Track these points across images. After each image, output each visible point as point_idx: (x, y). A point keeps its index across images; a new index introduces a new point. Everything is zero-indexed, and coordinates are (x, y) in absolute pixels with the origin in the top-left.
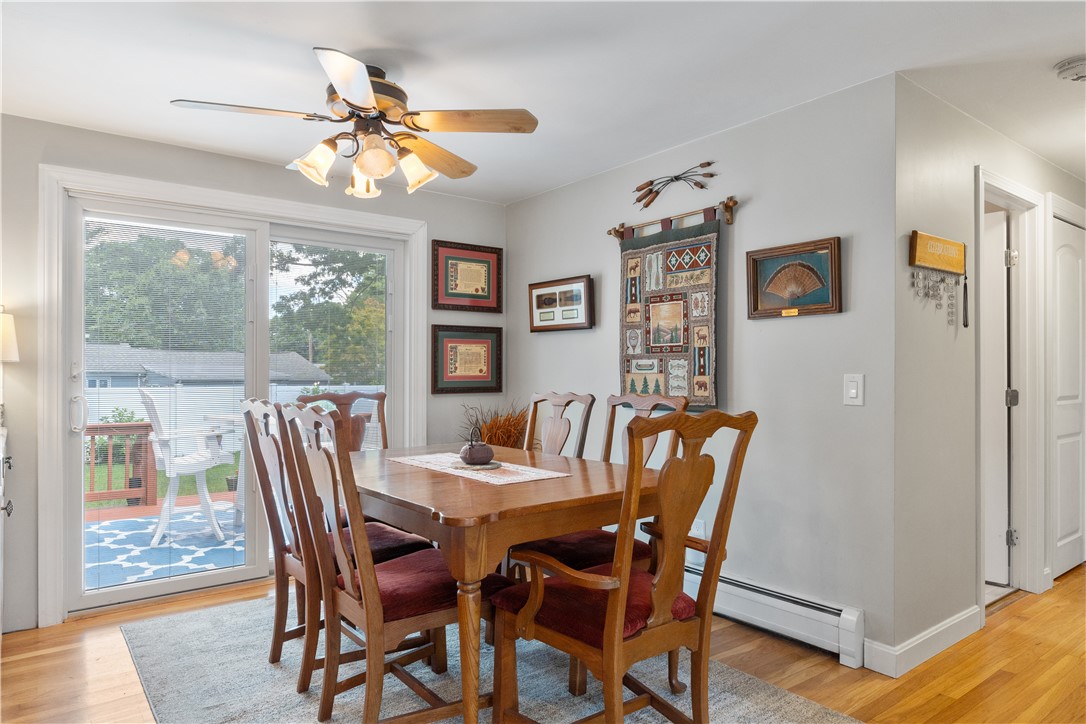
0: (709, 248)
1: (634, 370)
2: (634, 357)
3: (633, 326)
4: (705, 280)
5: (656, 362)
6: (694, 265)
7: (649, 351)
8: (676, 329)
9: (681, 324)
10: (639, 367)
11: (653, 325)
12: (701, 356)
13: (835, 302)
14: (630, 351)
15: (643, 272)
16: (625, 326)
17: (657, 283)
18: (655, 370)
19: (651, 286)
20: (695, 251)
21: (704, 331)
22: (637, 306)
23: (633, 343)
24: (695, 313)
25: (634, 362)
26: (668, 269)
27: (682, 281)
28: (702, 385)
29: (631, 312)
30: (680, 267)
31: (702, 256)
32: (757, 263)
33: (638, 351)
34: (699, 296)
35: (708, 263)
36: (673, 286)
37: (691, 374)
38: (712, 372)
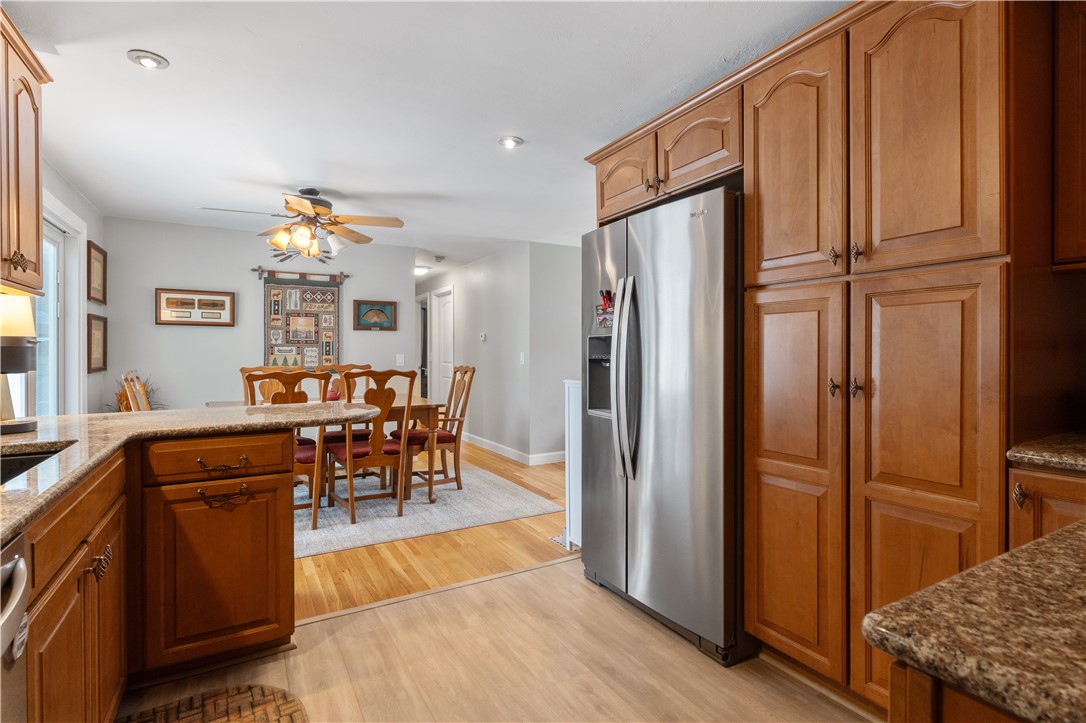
0: (333, 294)
1: (276, 353)
2: (276, 345)
3: (276, 328)
4: (331, 309)
5: (294, 349)
6: (324, 301)
7: (288, 342)
8: (310, 332)
9: (313, 329)
10: (280, 351)
11: (292, 328)
12: (327, 346)
13: (392, 327)
14: (274, 342)
15: (284, 298)
16: (268, 328)
17: (296, 306)
18: (294, 353)
19: (291, 306)
20: (324, 294)
21: (330, 334)
22: (279, 317)
23: (276, 337)
24: (324, 325)
25: (276, 348)
26: (304, 300)
27: (315, 307)
28: (327, 360)
29: (274, 320)
30: (313, 300)
31: (329, 297)
32: (358, 305)
33: (279, 342)
34: (327, 317)
35: (333, 301)
36: (308, 309)
37: (321, 354)
38: (335, 354)
